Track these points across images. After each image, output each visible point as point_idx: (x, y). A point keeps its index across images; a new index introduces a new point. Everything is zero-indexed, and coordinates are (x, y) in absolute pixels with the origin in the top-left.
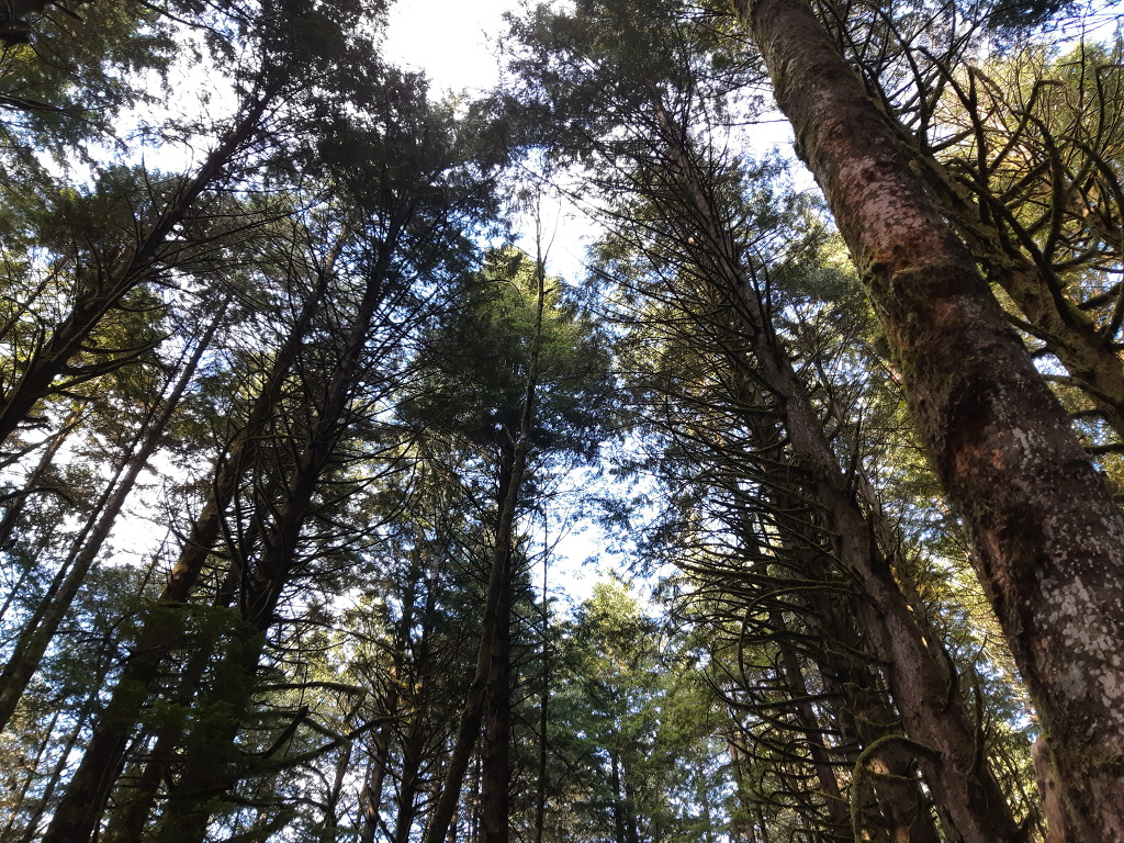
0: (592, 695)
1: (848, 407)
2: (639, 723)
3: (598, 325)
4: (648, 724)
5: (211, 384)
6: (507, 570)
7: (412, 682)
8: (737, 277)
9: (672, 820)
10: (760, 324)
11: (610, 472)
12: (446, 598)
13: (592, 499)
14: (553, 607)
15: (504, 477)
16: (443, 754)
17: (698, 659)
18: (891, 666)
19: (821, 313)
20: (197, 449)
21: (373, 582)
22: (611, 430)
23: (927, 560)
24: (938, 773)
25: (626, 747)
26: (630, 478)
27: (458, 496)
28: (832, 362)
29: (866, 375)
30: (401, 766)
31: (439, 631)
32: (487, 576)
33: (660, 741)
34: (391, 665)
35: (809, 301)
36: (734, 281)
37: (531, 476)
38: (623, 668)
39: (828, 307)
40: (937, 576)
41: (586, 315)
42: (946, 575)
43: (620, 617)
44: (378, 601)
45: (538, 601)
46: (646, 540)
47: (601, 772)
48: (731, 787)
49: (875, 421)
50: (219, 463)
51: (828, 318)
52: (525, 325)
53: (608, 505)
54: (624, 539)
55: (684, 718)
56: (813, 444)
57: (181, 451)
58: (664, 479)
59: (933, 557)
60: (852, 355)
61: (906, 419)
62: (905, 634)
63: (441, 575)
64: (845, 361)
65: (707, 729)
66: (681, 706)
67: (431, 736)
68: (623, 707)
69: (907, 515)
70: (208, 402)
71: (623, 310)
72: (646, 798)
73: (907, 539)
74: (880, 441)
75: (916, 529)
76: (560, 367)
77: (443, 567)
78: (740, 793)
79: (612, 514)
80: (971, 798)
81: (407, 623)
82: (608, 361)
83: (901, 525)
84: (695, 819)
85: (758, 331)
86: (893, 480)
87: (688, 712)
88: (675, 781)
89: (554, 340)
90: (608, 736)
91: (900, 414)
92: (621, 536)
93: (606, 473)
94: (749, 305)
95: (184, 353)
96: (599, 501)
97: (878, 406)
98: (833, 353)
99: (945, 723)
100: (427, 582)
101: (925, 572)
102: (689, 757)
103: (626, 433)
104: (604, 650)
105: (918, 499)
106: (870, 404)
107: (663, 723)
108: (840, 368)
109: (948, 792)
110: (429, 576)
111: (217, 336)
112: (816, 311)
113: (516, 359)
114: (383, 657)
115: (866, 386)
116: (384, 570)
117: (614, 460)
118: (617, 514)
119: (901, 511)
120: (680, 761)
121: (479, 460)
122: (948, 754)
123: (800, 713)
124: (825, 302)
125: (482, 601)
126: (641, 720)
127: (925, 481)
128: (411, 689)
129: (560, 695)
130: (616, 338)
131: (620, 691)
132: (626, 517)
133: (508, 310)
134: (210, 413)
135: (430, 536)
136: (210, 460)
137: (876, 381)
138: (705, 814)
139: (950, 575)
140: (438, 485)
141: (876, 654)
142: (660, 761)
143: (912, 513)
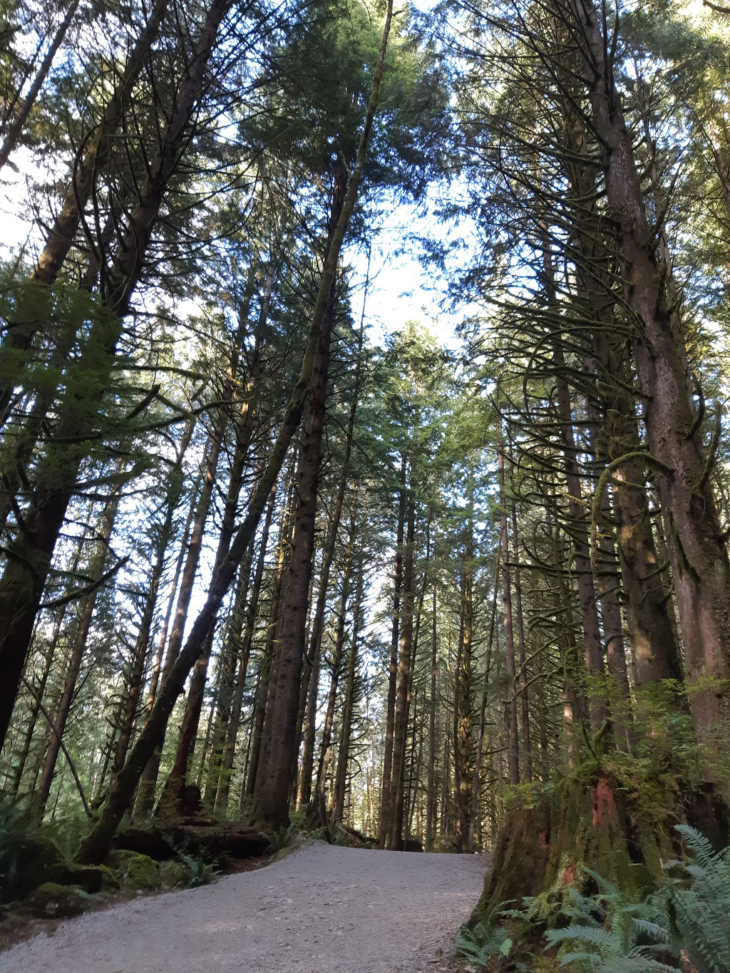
0: (393, 406)
1: (664, 171)
2: (428, 434)
3: (441, 57)
4: (435, 435)
5: (66, 85)
6: (332, 295)
7: (245, 382)
8: (588, 16)
9: (444, 508)
10: (601, 71)
11: (434, 213)
12: (276, 315)
13: (414, 238)
14: (367, 332)
15: (336, 208)
16: (267, 440)
17: (485, 388)
18: (650, 401)
19: (659, 71)
20: (53, 150)
21: (214, 294)
22: (441, 171)
23: (700, 323)
24: (669, 486)
25: (415, 451)
26: (451, 221)
27: (291, 222)
28: (659, 124)
29: (688, 140)
30: (233, 446)
31: (269, 342)
32: (314, 299)
33: (443, 449)
34: (228, 366)
35: (650, 57)
36: (584, 21)
37: (360, 209)
38: (421, 390)
39: (667, 66)
40: (705, 338)
41: (431, 45)
42: (713, 338)
43: (424, 346)
44: (217, 310)
45: (356, 326)
46: (457, 282)
47: (391, 467)
48: (494, 489)
49: (686, 188)
50: (74, 165)
51: (665, 77)
52: (370, 49)
53: (428, 245)
54: (438, 278)
55: (465, 433)
56: (628, 198)
57: (40, 151)
58: (482, 224)
59: (705, 320)
60: (678, 118)
61: (714, 190)
62: (670, 375)
63: (272, 295)
64: (671, 124)
65: (483, 443)
66: (464, 424)
67: (259, 426)
68: (417, 420)
69: (692, 281)
70: (63, 104)
71: (469, 43)
72: (425, 490)
73: (687, 303)
74: (686, 208)
75: (697, 294)
76: (400, 99)
77: (275, 288)
78: (500, 494)
79: (430, 254)
80: (692, 507)
81: (241, 334)
82: (446, 98)
83: (685, 290)
84: (461, 509)
85: (598, 77)
86: (688, 247)
87: (470, 428)
88: (451, 481)
89: (396, 69)
90: (402, 442)
91: (710, 184)
92: (435, 275)
93: (430, 213)
94: (594, 49)
95: (38, 49)
96: (420, 240)
97: (692, 174)
98: (662, 114)
99: (685, 448)
100: (261, 300)
101: (695, 333)
102: (464, 464)
103: (454, 175)
104: (406, 372)
105: (706, 267)
106: (685, 170)
107: (447, 435)
108: (665, 130)
109: (674, 500)
110: (262, 293)
111: (69, 35)
112: (655, 69)
113: (357, 87)
114: (221, 359)
115: (686, 152)
116: (224, 284)
117: (439, 201)
118: (436, 254)
119: (689, 276)
120: (456, 467)
121: (314, 189)
122: (681, 472)
123: (563, 436)
124: (666, 60)
125: (308, 319)
126: (429, 431)
127: (716, 251)
128: (244, 388)
129: (367, 406)
130: (458, 73)
131: (416, 407)
132: (442, 258)
133: (354, 32)
134: (65, 116)
135: (265, 258)
136: (68, 163)
137: (696, 148)
138: (470, 506)
139: (715, 338)
140: (274, 209)
141: (641, 389)
142: (441, 464)
143: (697, 279)
